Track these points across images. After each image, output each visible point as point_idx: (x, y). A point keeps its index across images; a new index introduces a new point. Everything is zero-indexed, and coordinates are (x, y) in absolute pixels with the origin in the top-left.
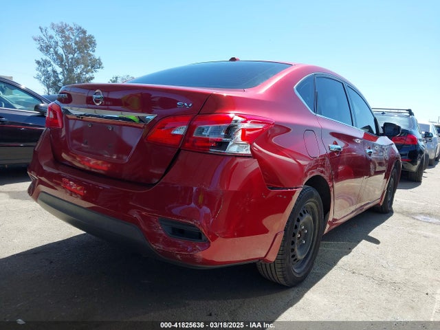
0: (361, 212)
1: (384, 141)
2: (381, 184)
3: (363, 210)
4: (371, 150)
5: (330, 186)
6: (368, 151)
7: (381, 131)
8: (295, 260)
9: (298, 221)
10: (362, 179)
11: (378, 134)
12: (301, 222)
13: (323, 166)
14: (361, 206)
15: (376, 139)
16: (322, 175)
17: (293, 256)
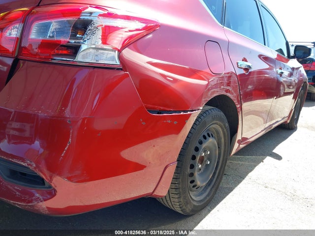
0: (269, 130)
1: (294, 63)
2: (290, 103)
3: (272, 128)
4: (283, 71)
5: (238, 106)
6: (280, 71)
7: (292, 53)
8: (194, 187)
9: (201, 143)
10: (271, 100)
11: (289, 57)
12: (204, 145)
13: (228, 85)
14: (271, 125)
15: (287, 61)
16: (228, 94)
17: (192, 182)
